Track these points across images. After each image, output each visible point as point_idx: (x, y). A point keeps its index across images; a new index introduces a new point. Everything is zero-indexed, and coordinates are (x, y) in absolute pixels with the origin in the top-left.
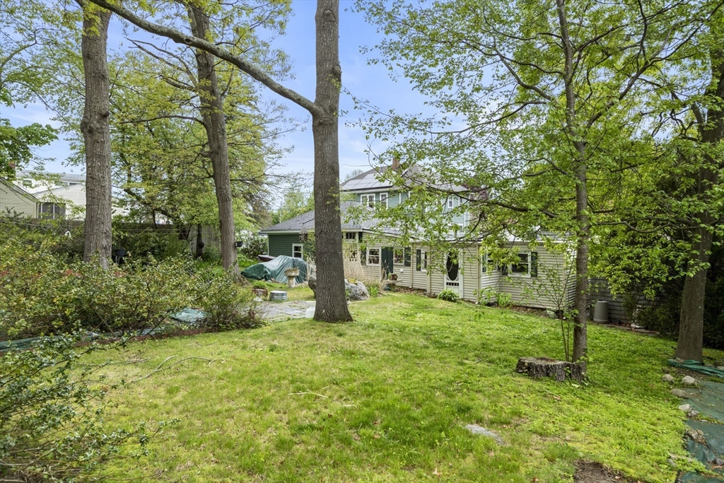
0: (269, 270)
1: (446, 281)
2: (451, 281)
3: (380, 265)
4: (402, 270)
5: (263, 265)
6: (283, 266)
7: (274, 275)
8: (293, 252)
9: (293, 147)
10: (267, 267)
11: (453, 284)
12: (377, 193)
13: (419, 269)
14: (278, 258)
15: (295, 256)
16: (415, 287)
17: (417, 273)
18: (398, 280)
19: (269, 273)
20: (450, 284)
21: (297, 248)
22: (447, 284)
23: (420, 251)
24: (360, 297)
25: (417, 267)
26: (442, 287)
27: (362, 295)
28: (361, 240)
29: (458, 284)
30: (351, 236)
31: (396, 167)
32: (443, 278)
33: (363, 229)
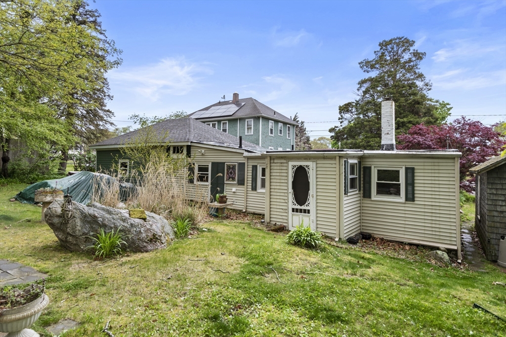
1: (291, 206)
2: (299, 207)
3: (209, 183)
4: (234, 190)
5: (47, 183)
8: (120, 168)
10: (52, 186)
11: (301, 211)
12: (219, 122)
13: (254, 188)
16: (250, 210)
17: (252, 194)
18: (228, 203)
20: (297, 210)
21: (124, 164)
22: (293, 210)
23: (256, 166)
24: (145, 244)
25: (252, 186)
26: (286, 215)
27: (151, 240)
28: (189, 154)
29: (309, 212)
30: (177, 150)
31: (236, 100)
32: (287, 202)
33: (192, 142)
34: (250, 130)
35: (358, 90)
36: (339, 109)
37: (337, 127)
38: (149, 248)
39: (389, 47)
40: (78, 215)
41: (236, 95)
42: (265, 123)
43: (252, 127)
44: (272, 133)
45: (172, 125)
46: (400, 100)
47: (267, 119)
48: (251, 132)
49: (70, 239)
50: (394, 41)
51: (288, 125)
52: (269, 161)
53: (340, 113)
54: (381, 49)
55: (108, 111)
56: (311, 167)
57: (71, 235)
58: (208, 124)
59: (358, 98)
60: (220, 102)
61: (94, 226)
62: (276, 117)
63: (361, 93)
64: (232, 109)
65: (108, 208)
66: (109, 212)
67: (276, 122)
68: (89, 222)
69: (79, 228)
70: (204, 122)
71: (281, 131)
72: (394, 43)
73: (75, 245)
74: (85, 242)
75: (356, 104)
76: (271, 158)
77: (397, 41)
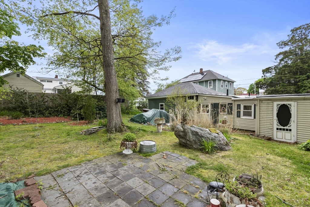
0: (146, 117)
1: (276, 127)
2: (282, 127)
3: (209, 113)
4: (225, 117)
5: (143, 115)
6: (154, 115)
7: (149, 120)
8: (160, 107)
9: (161, 42)
10: (145, 115)
11: (284, 130)
14: (152, 110)
15: (161, 109)
16: (236, 127)
17: (237, 119)
19: (146, 119)
20: (281, 129)
21: (162, 105)
22: (277, 129)
23: (240, 105)
24: (224, 147)
25: (237, 115)
26: (272, 131)
27: (226, 145)
28: (197, 99)
29: (290, 130)
30: (191, 98)
31: (201, 72)
32: (272, 124)
33: (199, 94)
34: (210, 86)
35: (276, 59)
36: (263, 71)
37: (261, 82)
38: (227, 148)
39: (298, 32)
40: (189, 131)
41: (201, 69)
42: (219, 82)
43: (212, 84)
44: (222, 87)
45: (182, 86)
46: (309, 62)
47: (220, 80)
48: (211, 87)
49: (188, 142)
50: (303, 27)
51: (230, 83)
52: (259, 102)
53: (263, 73)
54: (292, 33)
55: (148, 82)
56: (292, 105)
57: (188, 141)
58: (197, 84)
59: (276, 64)
60: (192, 74)
61: (197, 137)
62: (224, 79)
63: (278, 61)
64: (200, 77)
65: (200, 128)
66: (202, 130)
67: (225, 81)
68: (195, 135)
69: (191, 137)
70: (194, 83)
71: (227, 85)
72: (303, 28)
73: (190, 145)
74: (195, 144)
75: (275, 68)
76: (260, 100)
77: (306, 26)
